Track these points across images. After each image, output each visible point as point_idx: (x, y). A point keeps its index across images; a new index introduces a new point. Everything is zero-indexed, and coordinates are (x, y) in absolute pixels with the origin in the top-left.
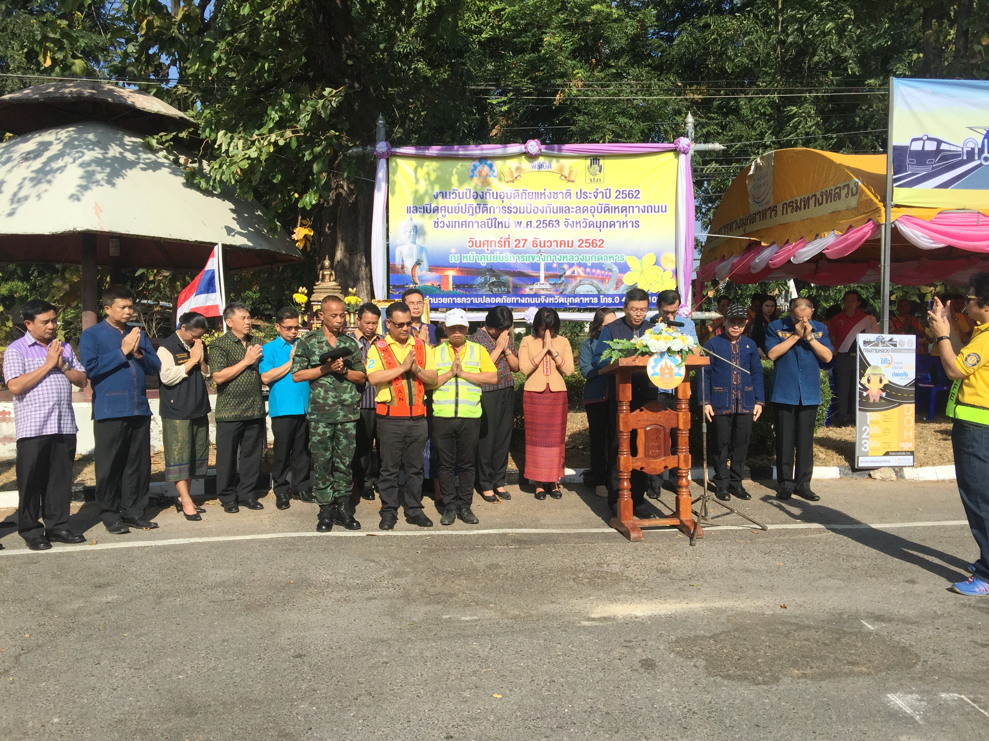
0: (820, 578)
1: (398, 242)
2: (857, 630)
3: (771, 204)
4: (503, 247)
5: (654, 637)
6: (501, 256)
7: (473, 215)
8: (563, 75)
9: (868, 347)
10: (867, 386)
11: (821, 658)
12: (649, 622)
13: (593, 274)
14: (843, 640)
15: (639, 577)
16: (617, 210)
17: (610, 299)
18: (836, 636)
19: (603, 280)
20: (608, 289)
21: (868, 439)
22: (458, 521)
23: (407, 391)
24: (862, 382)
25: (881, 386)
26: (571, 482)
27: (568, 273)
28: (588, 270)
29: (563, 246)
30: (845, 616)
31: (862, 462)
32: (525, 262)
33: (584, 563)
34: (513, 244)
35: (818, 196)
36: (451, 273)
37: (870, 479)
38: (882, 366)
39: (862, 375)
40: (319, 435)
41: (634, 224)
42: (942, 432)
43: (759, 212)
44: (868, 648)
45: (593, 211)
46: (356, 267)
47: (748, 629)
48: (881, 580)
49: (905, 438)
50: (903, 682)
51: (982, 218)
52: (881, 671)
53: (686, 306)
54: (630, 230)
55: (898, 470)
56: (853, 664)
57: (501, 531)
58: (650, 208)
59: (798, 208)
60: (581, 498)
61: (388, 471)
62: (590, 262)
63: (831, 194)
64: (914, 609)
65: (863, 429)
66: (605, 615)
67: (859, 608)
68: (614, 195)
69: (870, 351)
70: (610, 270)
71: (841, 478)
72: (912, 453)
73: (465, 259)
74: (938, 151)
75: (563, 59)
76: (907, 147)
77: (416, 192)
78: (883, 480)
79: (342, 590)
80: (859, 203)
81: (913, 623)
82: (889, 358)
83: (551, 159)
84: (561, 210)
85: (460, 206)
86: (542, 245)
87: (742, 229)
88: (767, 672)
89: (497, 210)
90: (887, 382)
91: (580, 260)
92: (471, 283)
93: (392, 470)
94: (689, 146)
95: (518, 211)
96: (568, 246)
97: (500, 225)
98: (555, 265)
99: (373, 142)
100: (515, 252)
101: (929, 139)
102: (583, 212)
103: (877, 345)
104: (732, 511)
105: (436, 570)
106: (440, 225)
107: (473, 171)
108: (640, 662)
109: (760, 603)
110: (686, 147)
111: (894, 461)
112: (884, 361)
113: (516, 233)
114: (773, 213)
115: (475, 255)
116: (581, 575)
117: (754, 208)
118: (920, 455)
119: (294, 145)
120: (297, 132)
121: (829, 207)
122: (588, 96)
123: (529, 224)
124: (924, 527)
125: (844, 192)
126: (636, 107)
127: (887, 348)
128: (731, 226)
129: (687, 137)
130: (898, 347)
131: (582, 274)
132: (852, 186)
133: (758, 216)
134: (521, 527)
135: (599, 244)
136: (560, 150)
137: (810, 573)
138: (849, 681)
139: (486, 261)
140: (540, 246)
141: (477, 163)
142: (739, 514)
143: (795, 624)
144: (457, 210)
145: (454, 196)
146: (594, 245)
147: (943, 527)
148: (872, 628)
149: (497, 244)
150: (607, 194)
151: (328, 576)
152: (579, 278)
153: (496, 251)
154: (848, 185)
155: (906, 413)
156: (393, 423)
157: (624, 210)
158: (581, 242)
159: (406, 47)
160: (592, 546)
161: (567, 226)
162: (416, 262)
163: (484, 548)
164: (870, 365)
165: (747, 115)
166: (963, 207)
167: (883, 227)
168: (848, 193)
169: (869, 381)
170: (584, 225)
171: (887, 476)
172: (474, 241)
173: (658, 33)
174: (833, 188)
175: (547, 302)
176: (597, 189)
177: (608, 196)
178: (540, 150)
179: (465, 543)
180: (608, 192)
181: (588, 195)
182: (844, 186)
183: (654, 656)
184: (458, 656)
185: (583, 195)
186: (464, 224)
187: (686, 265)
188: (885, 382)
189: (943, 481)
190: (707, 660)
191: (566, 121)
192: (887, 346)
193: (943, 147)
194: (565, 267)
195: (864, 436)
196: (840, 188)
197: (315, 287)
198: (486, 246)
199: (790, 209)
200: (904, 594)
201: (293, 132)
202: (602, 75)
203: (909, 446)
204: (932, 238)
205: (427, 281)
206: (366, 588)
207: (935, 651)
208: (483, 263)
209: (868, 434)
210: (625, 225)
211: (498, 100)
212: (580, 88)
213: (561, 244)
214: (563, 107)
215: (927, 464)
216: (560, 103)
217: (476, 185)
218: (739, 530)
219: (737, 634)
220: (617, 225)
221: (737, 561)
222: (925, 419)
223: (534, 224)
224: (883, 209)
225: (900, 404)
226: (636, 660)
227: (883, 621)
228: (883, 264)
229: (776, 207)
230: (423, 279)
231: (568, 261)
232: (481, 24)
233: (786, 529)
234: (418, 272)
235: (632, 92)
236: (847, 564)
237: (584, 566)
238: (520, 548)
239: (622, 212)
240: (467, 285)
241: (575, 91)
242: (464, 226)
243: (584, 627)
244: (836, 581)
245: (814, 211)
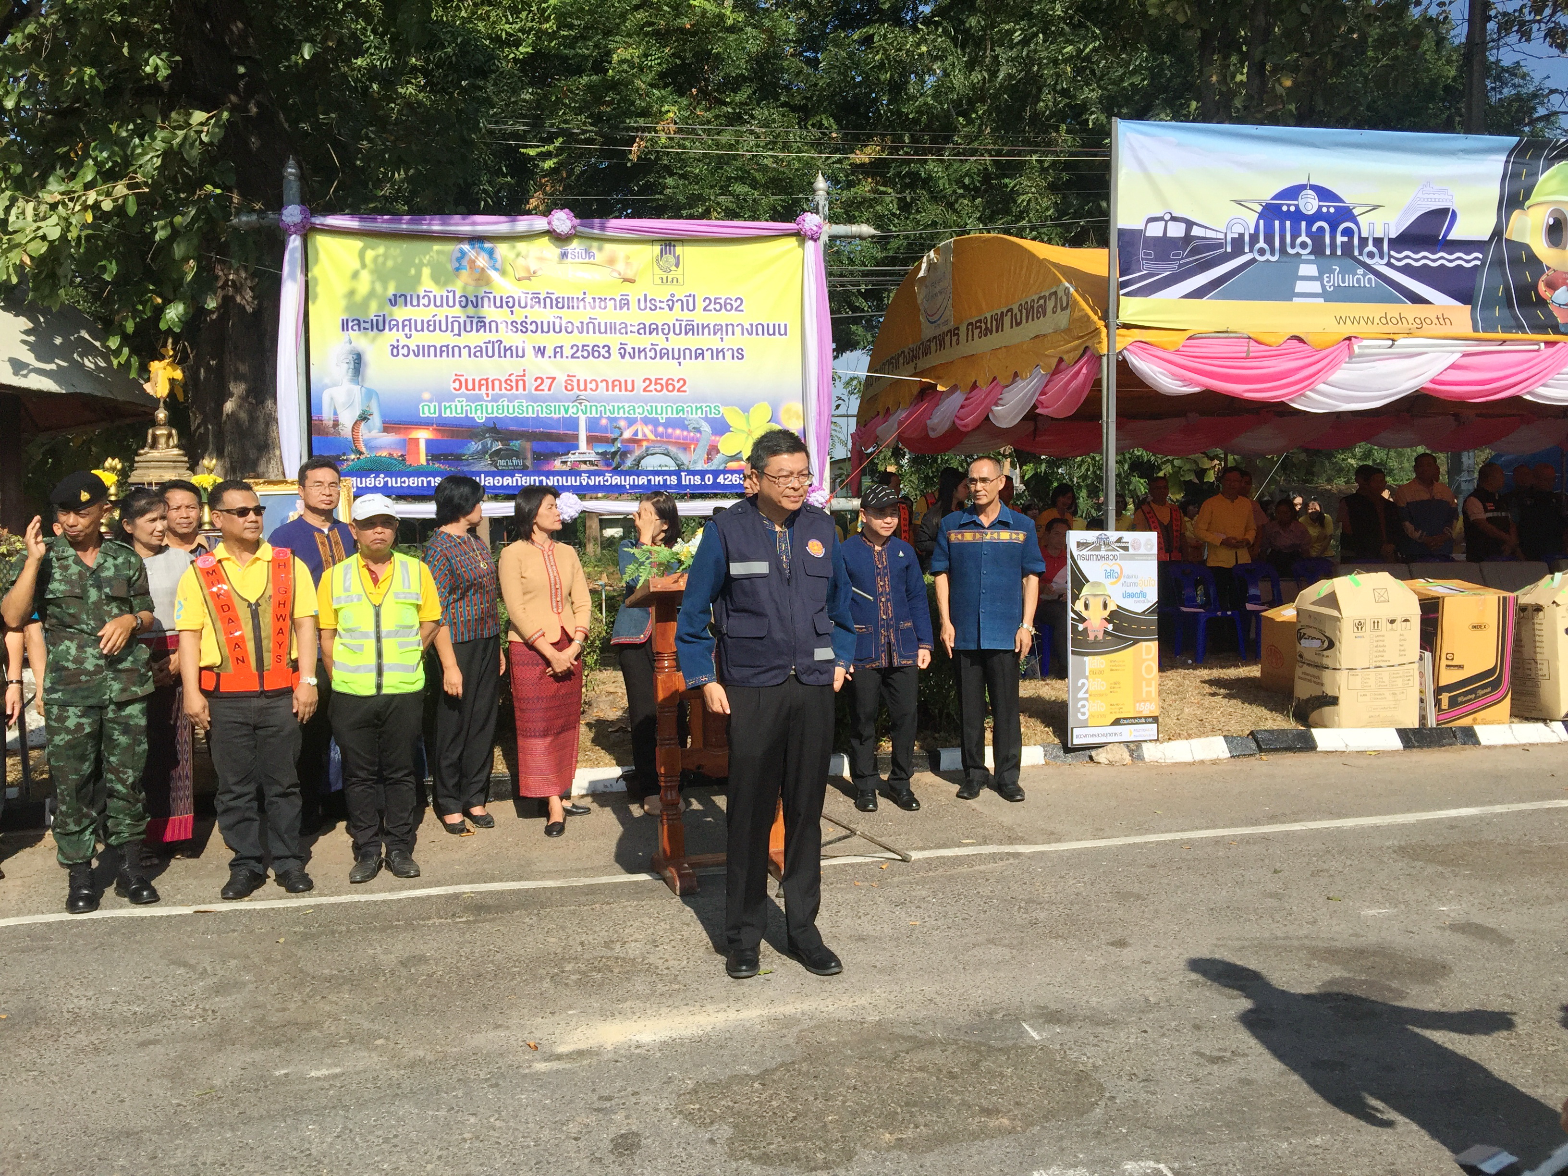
0: (974, 946)
1: (327, 381)
2: (1010, 1043)
3: (952, 324)
4: (514, 391)
5: (655, 1085)
6: (511, 405)
7: (459, 335)
8: (644, 113)
9: (1085, 552)
10: (1084, 614)
11: (936, 1106)
12: (658, 1055)
13: (669, 436)
14: (984, 1065)
15: (671, 963)
16: (706, 330)
17: (698, 478)
18: (974, 1056)
19: (685, 447)
20: (695, 462)
21: (1086, 699)
22: (385, 874)
23: (251, 646)
24: (1076, 608)
25: (1106, 614)
26: (608, 790)
27: (627, 435)
28: (661, 429)
29: (617, 389)
30: (998, 1017)
31: (1079, 737)
32: (553, 415)
33: (582, 944)
34: (531, 385)
35: (1016, 310)
36: (423, 435)
37: (1092, 764)
38: (1107, 582)
39: (1075, 598)
40: (68, 731)
41: (736, 354)
42: (1211, 682)
43: (935, 338)
44: (1021, 1078)
45: (666, 331)
46: (261, 425)
47: (828, 1054)
48: (1073, 943)
49: (1144, 695)
50: (1065, 1143)
51: (1253, 346)
52: (1032, 1124)
53: (821, 488)
54: (728, 364)
55: (1134, 748)
56: (987, 1112)
57: (451, 890)
58: (760, 327)
59: (989, 331)
60: (618, 819)
61: (231, 792)
62: (664, 416)
63: (1032, 307)
64: (1115, 995)
65: (1080, 684)
66: (582, 1046)
67: (1025, 998)
68: (700, 305)
69: (1088, 558)
70: (697, 430)
71: (1047, 764)
72: (1155, 719)
73: (448, 411)
74: (1188, 238)
75: (643, 86)
76: (1140, 232)
77: (352, 293)
78: (1111, 764)
79: (99, 1029)
80: (1072, 321)
81: (1106, 1024)
82: (1117, 569)
83: (588, 243)
84: (611, 328)
85: (437, 319)
86: (582, 387)
87: (912, 365)
88: (837, 1141)
89: (502, 327)
90: (1115, 608)
91: (646, 413)
92: (460, 451)
93: (238, 789)
94: (819, 227)
95: (539, 328)
96: (626, 390)
97: (509, 353)
98: (604, 422)
99: (278, 205)
100: (534, 399)
101: (1174, 219)
102: (650, 333)
103: (1098, 548)
104: (853, 833)
105: (301, 975)
106: (401, 351)
107: (459, 260)
108: (612, 1141)
109: (863, 1000)
110: (815, 228)
111: (1128, 733)
112: (1109, 574)
113: (535, 366)
114: (954, 339)
115: (464, 404)
116: (569, 967)
117: (928, 331)
118: (1170, 722)
119: (132, 209)
120: (137, 186)
121: (1032, 328)
122: (685, 148)
123: (558, 351)
124: (1158, 843)
125: (1050, 304)
126: (764, 169)
127: (1114, 553)
128: (898, 362)
129: (817, 213)
130: (1131, 551)
131: (651, 436)
132: (1061, 293)
133: (933, 345)
134: (493, 879)
135: (677, 386)
136: (603, 228)
137: (962, 936)
138: (973, 1150)
139: (485, 415)
140: (579, 389)
141: (466, 247)
142: (863, 836)
143: (907, 1038)
144: (431, 326)
145: (426, 301)
146: (670, 388)
147: (1189, 841)
148: (1037, 1038)
149: (504, 385)
150: (689, 303)
151: (83, 1002)
152: (645, 444)
153: (502, 396)
154: (1055, 293)
155: (1144, 657)
156: (228, 705)
157: (717, 329)
158: (648, 382)
159: (385, 59)
160: (606, 907)
161: (623, 357)
162: (360, 416)
163: (410, 925)
164: (1087, 581)
165: (945, 189)
166: (1225, 329)
167: (1105, 359)
168: (1055, 306)
169: (1086, 606)
170: (652, 354)
171: (1118, 757)
172: (463, 379)
173: (801, 54)
174: (1036, 297)
175: (592, 483)
176: (673, 295)
177: (691, 307)
178: (574, 227)
179: (375, 917)
180: (691, 299)
181: (658, 305)
182: (1051, 295)
183: (642, 1126)
184: (268, 1158)
185: (649, 305)
186: (444, 350)
187: (819, 422)
188: (1112, 607)
189: (1202, 762)
190: (736, 1126)
191: (649, 189)
192: (1114, 550)
193: (1196, 231)
194: (622, 424)
195: (1081, 695)
196: (1044, 297)
197: (137, 459)
198: (483, 388)
199: (977, 332)
200: (1104, 968)
201: (129, 187)
202: (709, 115)
203: (1151, 708)
204: (1183, 379)
205: (380, 448)
206: (149, 1020)
207: (1132, 1076)
208: (480, 417)
209: (1086, 692)
210: (721, 355)
211: (539, 150)
212: (672, 136)
213: (614, 386)
214: (646, 164)
215: (1179, 736)
216: (639, 158)
217: (466, 284)
218: (866, 864)
219: (805, 1067)
220: (708, 355)
221: (848, 921)
222: (1190, 661)
223: (567, 352)
224: (1104, 331)
225: (1136, 642)
226: (605, 1138)
227: (1059, 1021)
228: (1105, 418)
229: (958, 329)
230: (373, 444)
231: (627, 415)
232: (520, 30)
233: (943, 857)
234: (365, 433)
235: (758, 146)
236: (1025, 916)
237: (579, 949)
238: (475, 922)
239: (715, 334)
240: (451, 455)
241: (663, 139)
242: (444, 354)
243: (536, 1077)
244: (1000, 948)
245: (1010, 335)
